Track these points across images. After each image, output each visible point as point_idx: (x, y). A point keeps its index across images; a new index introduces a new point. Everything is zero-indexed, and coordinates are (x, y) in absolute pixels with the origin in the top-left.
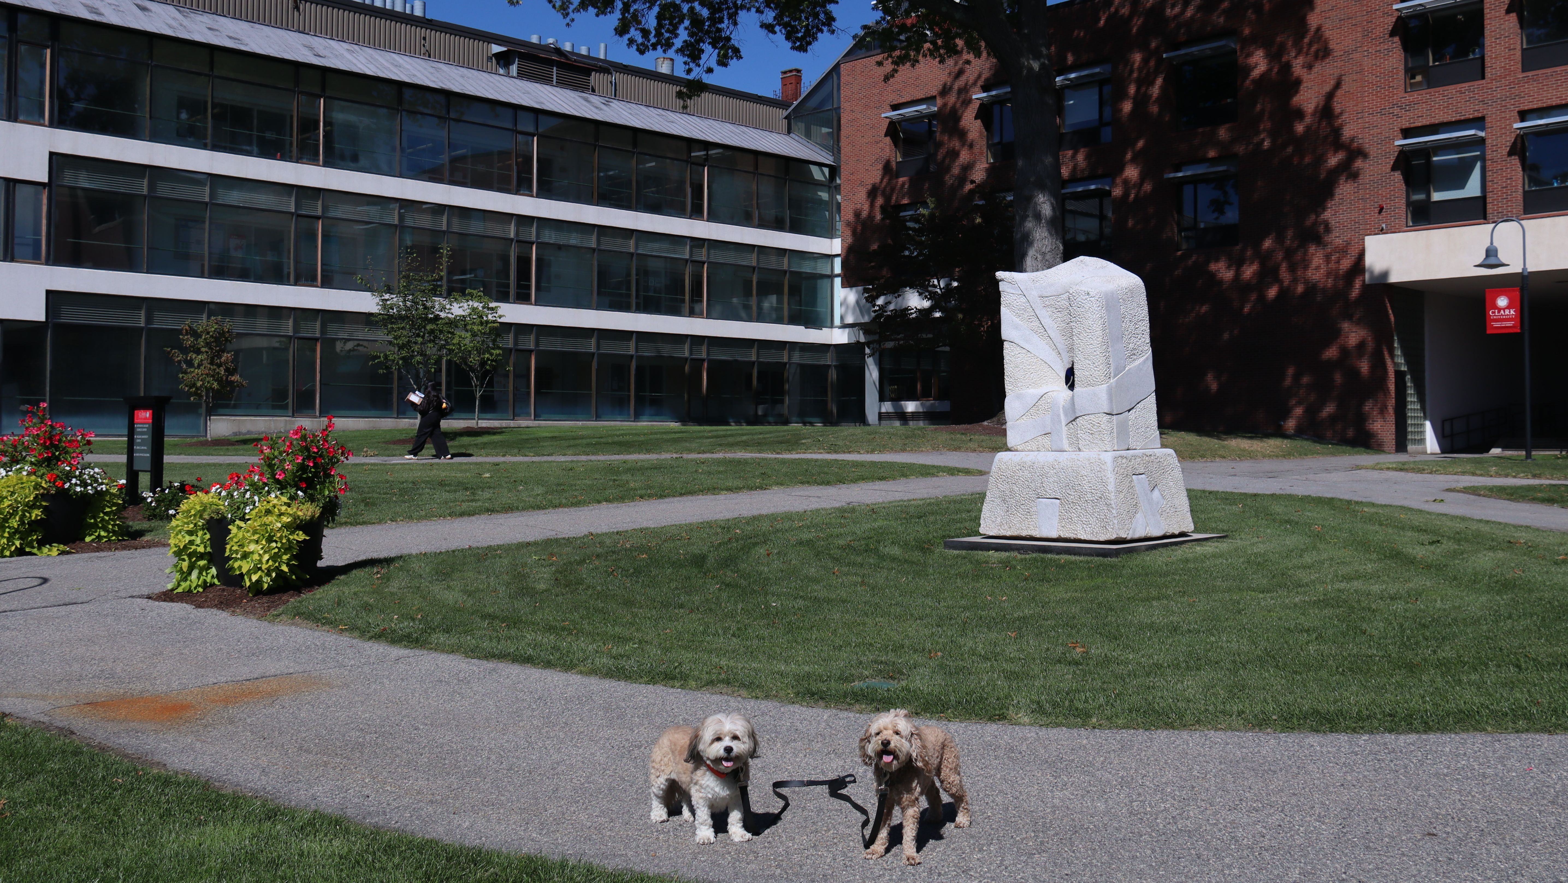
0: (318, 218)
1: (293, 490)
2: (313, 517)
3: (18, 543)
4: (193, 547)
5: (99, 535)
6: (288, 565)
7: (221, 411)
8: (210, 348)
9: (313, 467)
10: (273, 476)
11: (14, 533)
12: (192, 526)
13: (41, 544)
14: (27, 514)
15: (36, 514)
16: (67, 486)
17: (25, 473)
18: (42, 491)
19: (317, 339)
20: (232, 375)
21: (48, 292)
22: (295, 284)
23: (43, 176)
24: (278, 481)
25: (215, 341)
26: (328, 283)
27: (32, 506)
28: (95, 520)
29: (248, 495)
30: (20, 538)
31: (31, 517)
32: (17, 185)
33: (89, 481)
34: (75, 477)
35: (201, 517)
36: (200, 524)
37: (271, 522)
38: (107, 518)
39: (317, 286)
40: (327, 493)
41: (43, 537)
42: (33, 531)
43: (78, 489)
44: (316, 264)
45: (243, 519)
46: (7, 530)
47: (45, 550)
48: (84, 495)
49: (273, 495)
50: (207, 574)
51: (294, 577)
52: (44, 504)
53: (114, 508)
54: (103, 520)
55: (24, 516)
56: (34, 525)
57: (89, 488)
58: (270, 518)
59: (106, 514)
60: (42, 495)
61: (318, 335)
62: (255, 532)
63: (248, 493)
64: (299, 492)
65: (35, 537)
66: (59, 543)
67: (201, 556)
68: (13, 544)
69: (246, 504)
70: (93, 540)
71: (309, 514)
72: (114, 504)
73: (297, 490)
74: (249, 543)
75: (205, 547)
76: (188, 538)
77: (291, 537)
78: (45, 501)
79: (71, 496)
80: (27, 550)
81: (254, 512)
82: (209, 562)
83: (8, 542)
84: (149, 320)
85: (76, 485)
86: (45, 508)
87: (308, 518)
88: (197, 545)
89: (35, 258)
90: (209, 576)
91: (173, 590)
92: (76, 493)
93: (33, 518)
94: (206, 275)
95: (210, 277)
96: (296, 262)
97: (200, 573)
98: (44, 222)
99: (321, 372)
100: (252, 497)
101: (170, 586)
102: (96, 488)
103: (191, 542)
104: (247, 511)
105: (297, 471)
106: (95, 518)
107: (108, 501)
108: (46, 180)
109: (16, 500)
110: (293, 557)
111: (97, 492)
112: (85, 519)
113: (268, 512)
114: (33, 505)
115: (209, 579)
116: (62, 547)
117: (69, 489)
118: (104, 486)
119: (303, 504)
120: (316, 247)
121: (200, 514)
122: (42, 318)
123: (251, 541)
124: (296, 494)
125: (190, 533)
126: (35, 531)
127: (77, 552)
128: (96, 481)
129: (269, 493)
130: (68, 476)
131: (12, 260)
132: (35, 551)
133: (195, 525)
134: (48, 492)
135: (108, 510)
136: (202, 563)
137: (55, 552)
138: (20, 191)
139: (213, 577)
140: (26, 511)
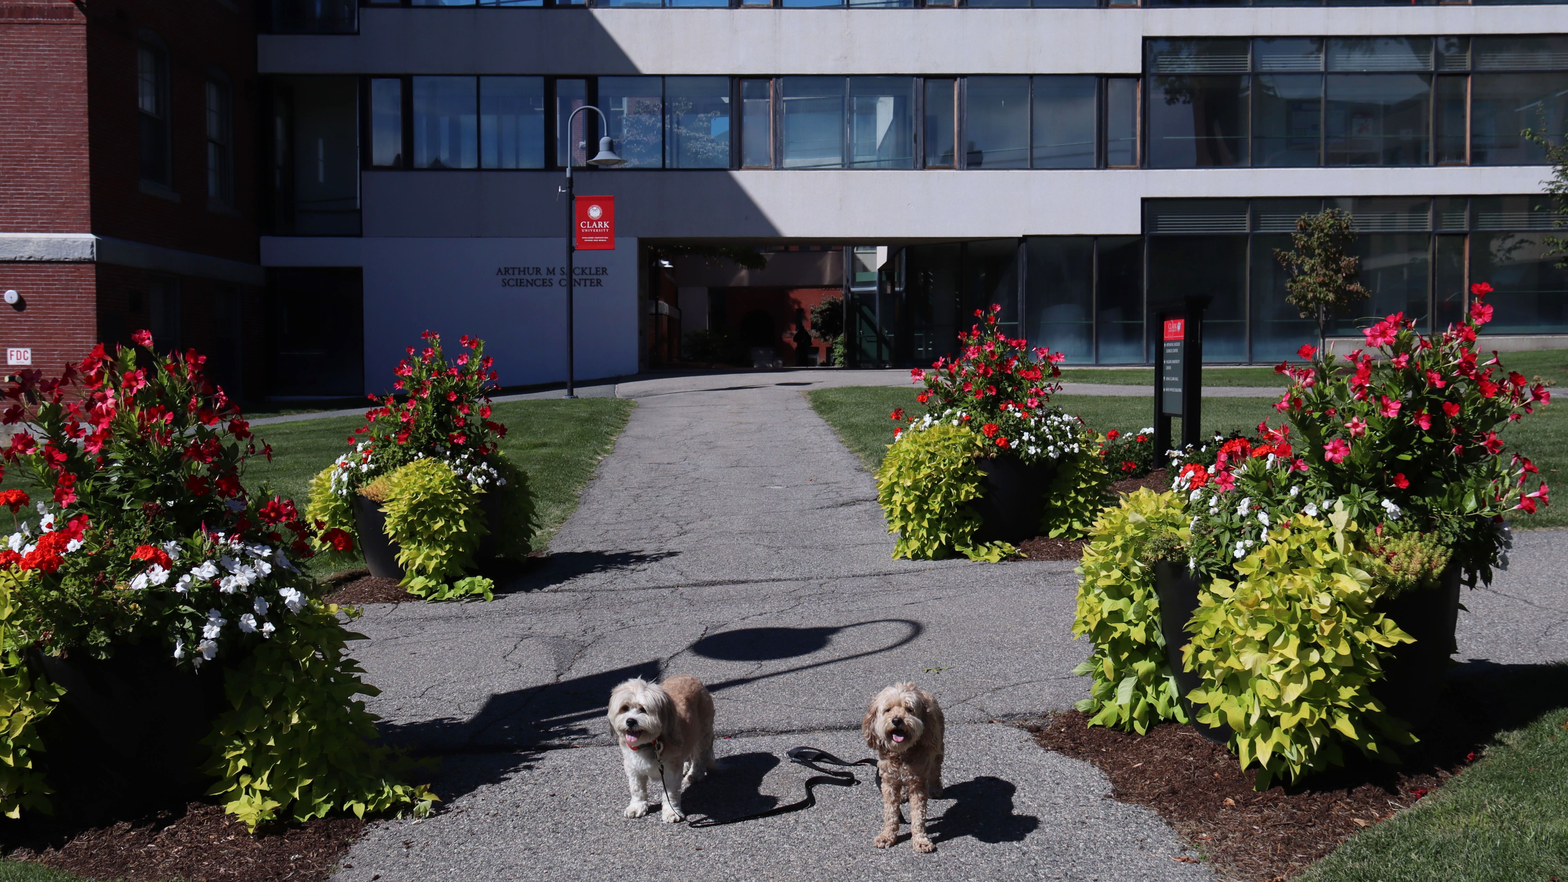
0: (1466, 75)
1: (1370, 496)
2: (1425, 574)
3: (943, 537)
4: (1121, 627)
5: (1070, 528)
6: (1352, 712)
7: (1341, 331)
8: (1325, 250)
9: (1429, 433)
10: (1318, 452)
11: (939, 520)
12: (1116, 574)
13: (979, 539)
14: (954, 492)
15: (968, 490)
16: (1014, 444)
17: (955, 422)
18: (977, 453)
19: (1464, 235)
20: (1351, 284)
21: (1144, 201)
22: (1436, 165)
23: (1135, 66)
24: (1330, 471)
25: (1331, 241)
26: (1479, 159)
27: (962, 478)
28: (1064, 502)
29: (1243, 508)
30: (947, 530)
31: (958, 496)
32: (1111, 82)
33: (1050, 437)
34: (1030, 430)
35: (1137, 555)
36: (1136, 570)
37: (1303, 590)
38: (1081, 499)
39: (1464, 165)
40: (1471, 504)
41: (980, 527)
42: (965, 518)
43: (1032, 450)
44: (1464, 137)
45: (1229, 574)
46: (928, 516)
47: (983, 550)
48: (1042, 461)
49: (1311, 510)
50: (1158, 694)
51: (1372, 746)
52: (980, 474)
53: (1094, 483)
54: (1076, 502)
55: (949, 494)
56: (966, 509)
57: (1051, 448)
58: (1300, 581)
59: (1079, 492)
60: (978, 459)
61: (1466, 228)
62: (1257, 618)
63: (1245, 502)
64: (1386, 503)
65: (967, 530)
66: (1004, 540)
67: (1144, 650)
68: (937, 538)
69: (1237, 533)
70: (1061, 536)
71: (1415, 566)
72: (1095, 476)
73: (1380, 496)
74: (1241, 645)
75: (1149, 630)
76: (1109, 605)
77: (1361, 637)
78: (980, 469)
79: (1023, 461)
80: (958, 548)
81: (1255, 559)
82: (1161, 665)
83: (929, 535)
84: (1255, 224)
85: (1030, 443)
86: (983, 481)
87: (1411, 578)
88: (1129, 623)
89: (1131, 164)
90: (1164, 698)
91: (1088, 715)
92: (1029, 457)
93: (962, 497)
94: (1322, 164)
95: (1327, 166)
96: (1438, 136)
97: (1140, 689)
98: (1139, 119)
99: (1470, 277)
100: (1253, 513)
101: (1082, 706)
102: (1062, 449)
103: (1116, 615)
104: (1238, 554)
105: (1383, 443)
106: (1063, 497)
107: (1083, 471)
108: (1139, 70)
109: (937, 468)
110: (1369, 691)
111: (1063, 455)
112: (1048, 501)
113: (1297, 560)
114: (964, 475)
115: (1161, 707)
116: (1008, 547)
117: (1017, 450)
118: (1076, 445)
119: (1398, 536)
120: (1464, 117)
121: (1133, 546)
122: (1138, 231)
123: (1247, 641)
124: (1378, 507)
125: (1116, 592)
126: (970, 519)
127: (1030, 558)
128: (1063, 435)
129: (1300, 502)
130: (1018, 429)
131: (1106, 167)
132: (968, 551)
133: (1126, 572)
134: (987, 454)
135: (1083, 485)
136: (1144, 666)
137: (995, 556)
138: (1114, 88)
139: (1171, 702)
140: (952, 485)
